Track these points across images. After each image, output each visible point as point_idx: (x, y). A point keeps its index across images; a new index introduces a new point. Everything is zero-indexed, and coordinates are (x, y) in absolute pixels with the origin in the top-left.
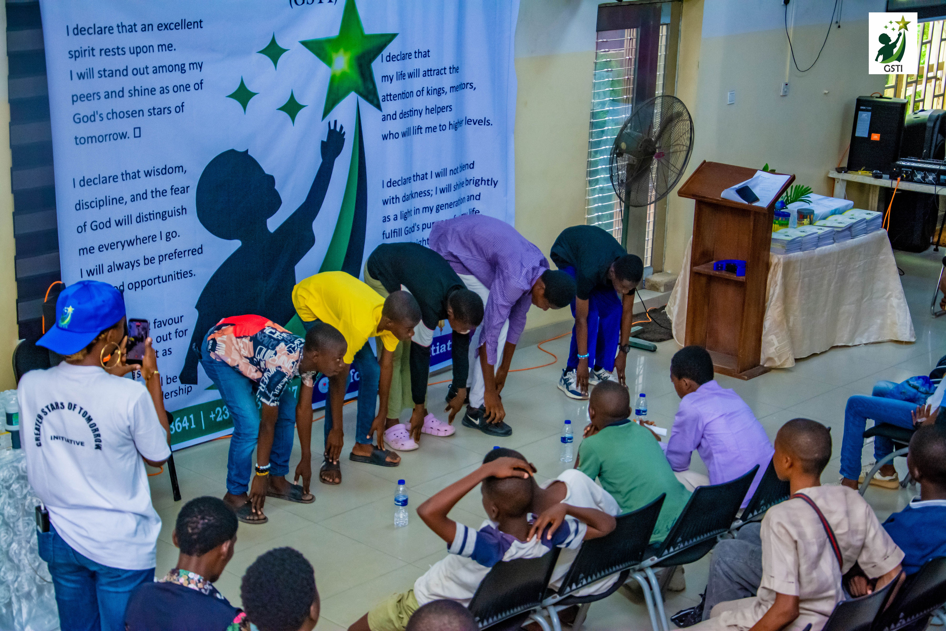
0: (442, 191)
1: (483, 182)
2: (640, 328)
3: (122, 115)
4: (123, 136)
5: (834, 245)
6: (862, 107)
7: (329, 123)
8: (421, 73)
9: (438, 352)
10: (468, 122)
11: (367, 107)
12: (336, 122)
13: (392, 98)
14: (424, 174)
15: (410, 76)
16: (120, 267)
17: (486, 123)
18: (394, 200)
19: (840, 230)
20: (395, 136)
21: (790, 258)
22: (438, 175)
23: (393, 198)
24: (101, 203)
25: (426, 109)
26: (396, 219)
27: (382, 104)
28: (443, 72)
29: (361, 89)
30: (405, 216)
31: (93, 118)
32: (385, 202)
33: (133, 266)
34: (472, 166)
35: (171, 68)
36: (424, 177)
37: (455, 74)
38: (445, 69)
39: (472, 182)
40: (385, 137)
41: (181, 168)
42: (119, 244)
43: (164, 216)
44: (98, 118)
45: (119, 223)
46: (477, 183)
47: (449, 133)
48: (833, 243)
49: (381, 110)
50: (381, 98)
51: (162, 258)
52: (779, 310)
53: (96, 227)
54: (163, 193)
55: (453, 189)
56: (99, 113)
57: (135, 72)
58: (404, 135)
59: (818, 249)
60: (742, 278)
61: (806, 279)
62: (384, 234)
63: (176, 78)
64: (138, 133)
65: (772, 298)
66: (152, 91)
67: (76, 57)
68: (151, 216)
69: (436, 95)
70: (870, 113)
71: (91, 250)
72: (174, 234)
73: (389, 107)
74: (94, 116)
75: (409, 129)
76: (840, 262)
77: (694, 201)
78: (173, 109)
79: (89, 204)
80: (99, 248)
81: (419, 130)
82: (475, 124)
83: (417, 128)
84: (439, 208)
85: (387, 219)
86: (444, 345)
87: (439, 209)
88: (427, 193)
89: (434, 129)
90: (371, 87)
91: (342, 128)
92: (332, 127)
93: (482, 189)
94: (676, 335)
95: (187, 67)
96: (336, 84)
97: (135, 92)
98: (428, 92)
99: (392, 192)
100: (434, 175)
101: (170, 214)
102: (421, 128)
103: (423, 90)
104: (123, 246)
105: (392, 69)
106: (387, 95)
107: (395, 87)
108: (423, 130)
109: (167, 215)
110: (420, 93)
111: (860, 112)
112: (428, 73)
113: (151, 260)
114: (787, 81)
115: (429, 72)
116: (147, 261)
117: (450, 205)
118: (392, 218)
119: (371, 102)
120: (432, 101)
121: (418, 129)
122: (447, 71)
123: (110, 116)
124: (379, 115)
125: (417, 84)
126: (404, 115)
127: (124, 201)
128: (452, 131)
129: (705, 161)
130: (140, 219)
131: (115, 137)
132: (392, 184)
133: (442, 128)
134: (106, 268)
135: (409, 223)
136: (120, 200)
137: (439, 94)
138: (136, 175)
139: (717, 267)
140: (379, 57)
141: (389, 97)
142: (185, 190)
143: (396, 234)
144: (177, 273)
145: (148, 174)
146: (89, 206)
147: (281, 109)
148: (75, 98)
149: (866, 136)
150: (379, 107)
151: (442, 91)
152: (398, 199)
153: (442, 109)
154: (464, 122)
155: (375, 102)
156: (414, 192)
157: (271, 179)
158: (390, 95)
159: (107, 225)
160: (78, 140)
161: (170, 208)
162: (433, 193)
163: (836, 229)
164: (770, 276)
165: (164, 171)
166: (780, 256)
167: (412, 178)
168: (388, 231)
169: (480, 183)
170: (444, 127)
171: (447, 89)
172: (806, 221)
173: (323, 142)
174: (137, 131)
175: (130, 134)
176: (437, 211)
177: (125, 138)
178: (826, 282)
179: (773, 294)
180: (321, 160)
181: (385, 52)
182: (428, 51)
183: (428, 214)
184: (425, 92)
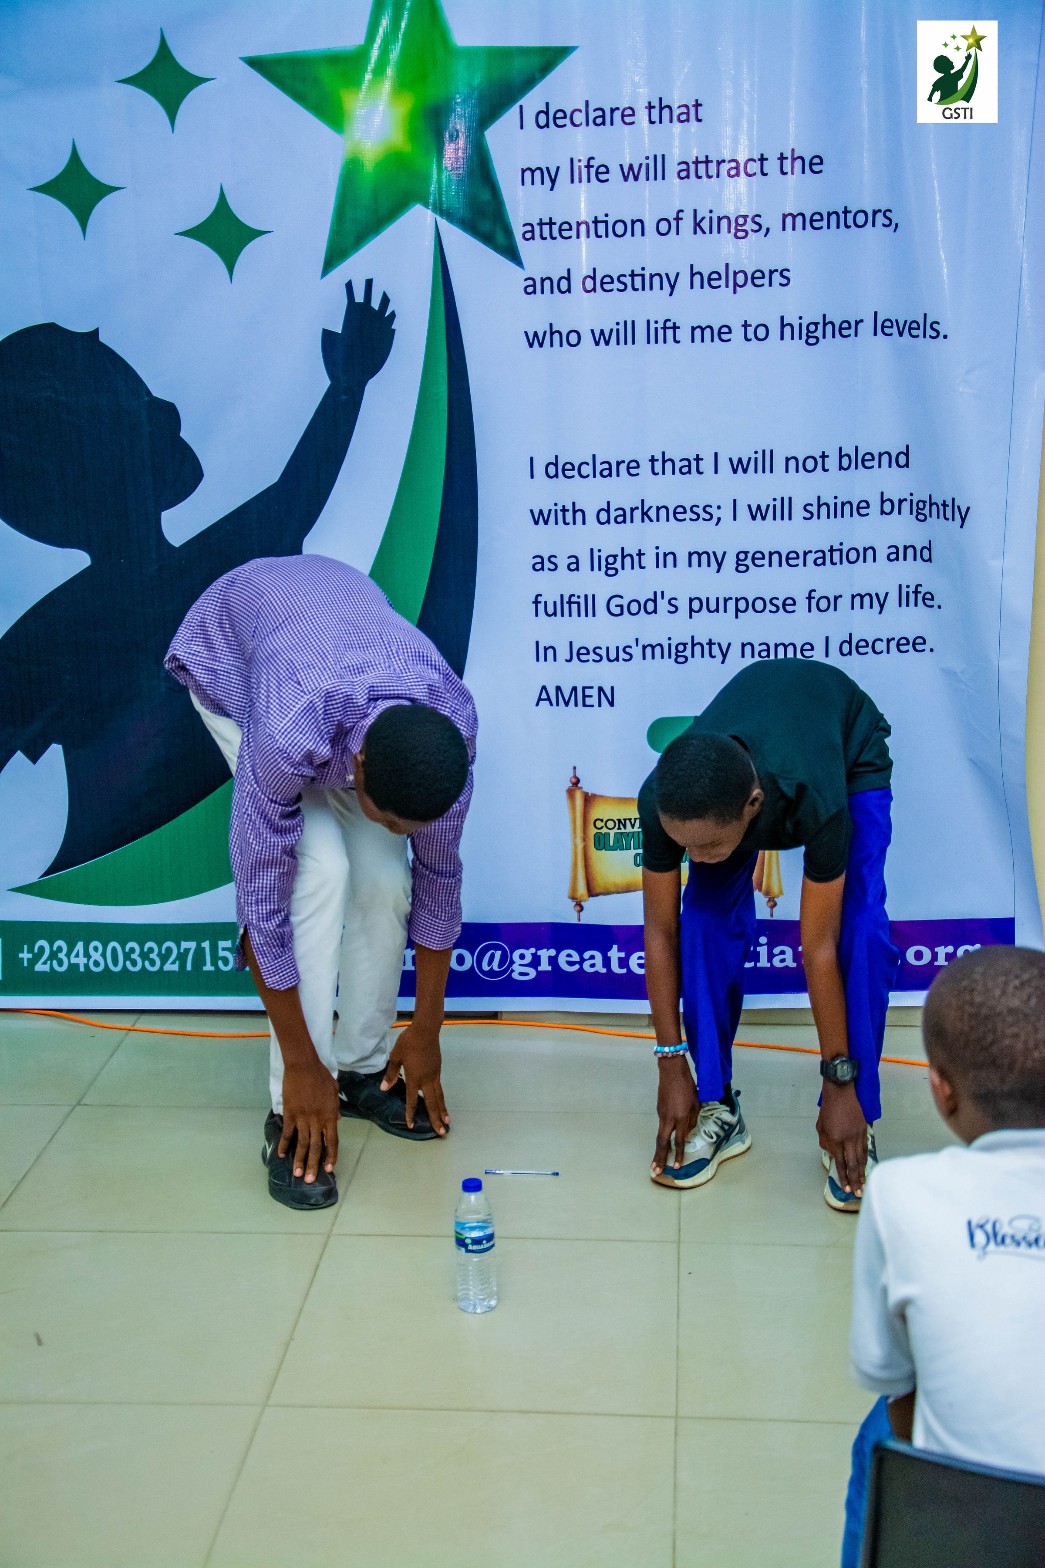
0: (758, 513)
1: (935, 509)
7: (349, 286)
8: (672, 169)
9: (767, 964)
11: (465, 247)
12: (369, 283)
13: (556, 233)
14: (692, 457)
15: (629, 173)
17: (930, 332)
18: (570, 516)
20: (569, 339)
22: (739, 466)
23: (564, 510)
25: (692, 275)
26: (575, 567)
27: (522, 246)
28: (753, 166)
30: (612, 564)
32: (540, 518)
36: (690, 466)
37: (800, 179)
38: (762, 159)
39: (906, 506)
40: (534, 340)
46: (921, 513)
47: (788, 350)
49: (519, 263)
50: (518, 231)
55: (803, 514)
58: (603, 339)
62: (536, 602)
69: (728, 236)
73: (548, 257)
75: (626, 324)
81: (670, 333)
82: (901, 334)
83: (660, 325)
84: (748, 560)
85: (547, 565)
87: (749, 562)
88: (703, 513)
89: (722, 333)
90: (487, 196)
91: (385, 300)
92: (359, 298)
93: (935, 529)
98: (697, 225)
99: (561, 492)
100: (724, 464)
102: (675, 328)
103: (678, 219)
105: (558, 148)
106: (541, 224)
107: (567, 202)
108: (684, 334)
110: (669, 225)
112: (697, 168)
115: (702, 167)
117: (790, 559)
118: (562, 562)
119: (487, 239)
120: (714, 251)
121: (665, 328)
122: (772, 166)
124: (515, 276)
125: (657, 198)
126: (600, 283)
128: (796, 344)
132: (560, 469)
133: (755, 332)
135: (626, 585)
137: (742, 233)
140: (512, 114)
141: (549, 228)
143: (574, 607)
147: (189, 233)
150: (512, 254)
151: (750, 226)
152: (579, 515)
153: (756, 278)
155: (501, 238)
156: (649, 502)
157: (170, 412)
162: (726, 513)
167: (645, 464)
168: (550, 597)
169: (927, 511)
170: (761, 332)
171: (771, 220)
173: (329, 334)
176: (742, 567)
180: (325, 383)
181: (532, 101)
182: (697, 105)
183: (707, 573)
184: (687, 223)
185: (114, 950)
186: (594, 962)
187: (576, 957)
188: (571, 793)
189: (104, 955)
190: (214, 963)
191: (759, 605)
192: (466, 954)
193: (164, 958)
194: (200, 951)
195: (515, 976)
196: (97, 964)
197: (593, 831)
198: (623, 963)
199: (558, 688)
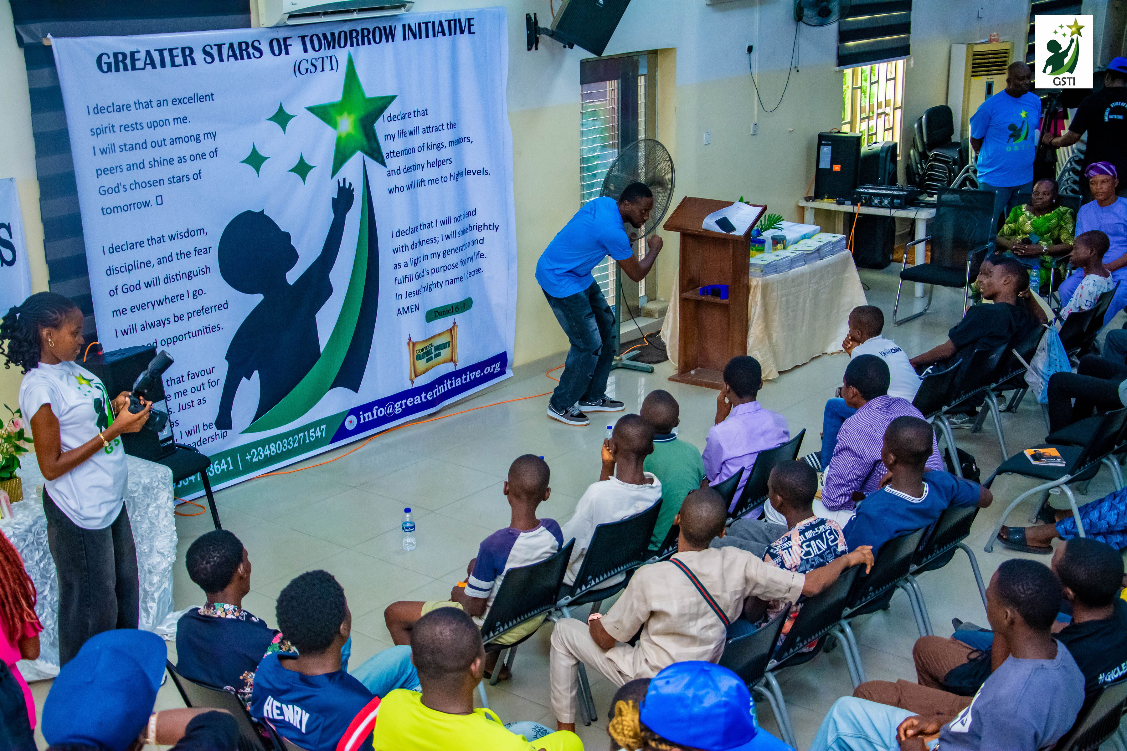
0: (448, 237)
1: (486, 227)
2: (639, 352)
3: (144, 185)
4: (147, 204)
5: (806, 266)
6: (823, 142)
7: (338, 181)
8: (421, 131)
9: (454, 386)
10: (468, 173)
11: (372, 165)
12: (344, 179)
13: (395, 155)
14: (430, 222)
15: (411, 133)
16: (152, 325)
17: (485, 173)
18: (404, 248)
19: (809, 252)
20: (401, 189)
21: (767, 280)
22: (443, 223)
23: (402, 247)
24: (130, 268)
25: (428, 163)
26: (406, 265)
27: (386, 160)
28: (441, 128)
29: (367, 149)
30: (415, 262)
31: (117, 190)
32: (395, 251)
33: (164, 324)
34: (474, 213)
35: (187, 139)
36: (430, 225)
37: (452, 131)
38: (443, 125)
39: (475, 227)
40: (391, 191)
41: (202, 231)
42: (150, 304)
43: (189, 276)
44: (121, 189)
45: (148, 285)
46: (479, 229)
47: (451, 184)
48: (805, 264)
49: (386, 167)
50: (385, 156)
51: (191, 315)
52: (760, 327)
53: (127, 289)
54: (188, 255)
55: (457, 235)
56: (122, 185)
57: (154, 144)
58: (409, 188)
59: (792, 271)
60: (725, 301)
61: (784, 299)
62: (396, 280)
63: (192, 148)
64: (160, 200)
65: (753, 318)
66: (171, 161)
67: (97, 134)
68: (177, 277)
69: (436, 150)
70: (830, 147)
71: (124, 311)
72: (200, 292)
73: (393, 163)
74: (118, 187)
75: (413, 182)
76: (812, 282)
77: (679, 233)
78: (191, 177)
79: (119, 269)
80: (131, 309)
81: (423, 183)
82: (474, 174)
84: (446, 253)
85: (398, 267)
86: (459, 379)
88: (434, 240)
89: (436, 181)
90: (375, 146)
91: (350, 185)
92: (342, 185)
93: (485, 234)
94: (671, 356)
95: (202, 137)
96: (342, 143)
97: (155, 163)
98: (428, 147)
99: (401, 241)
100: (439, 223)
101: (195, 274)
102: (424, 181)
103: (423, 146)
104: (153, 306)
105: (394, 127)
106: (390, 153)
107: (397, 145)
108: (426, 183)
109: (192, 275)
110: (421, 148)
111: (822, 147)
112: (427, 130)
113: (181, 318)
114: (756, 122)
116: (176, 319)
117: (456, 250)
118: (402, 265)
119: (376, 160)
120: (433, 155)
121: (421, 182)
122: (445, 127)
123: (133, 187)
124: (384, 171)
125: (418, 140)
126: (407, 170)
127: (152, 264)
128: (454, 182)
129: (686, 197)
130: (168, 280)
131: (139, 205)
132: (400, 233)
133: (444, 179)
134: (139, 328)
135: (419, 269)
136: (147, 264)
137: (439, 149)
138: (161, 240)
139: (703, 292)
140: (381, 118)
141: (393, 154)
142: (207, 251)
143: (407, 279)
144: (206, 328)
145: (172, 238)
146: (119, 271)
147: (292, 171)
148: (99, 172)
149: (828, 167)
150: (383, 163)
151: (441, 146)
152: (407, 248)
153: (443, 162)
154: (464, 173)
155: (380, 159)
156: (421, 240)
157: (287, 236)
158: (394, 152)
159: (137, 287)
160: (105, 211)
161: (194, 268)
162: (440, 239)
163: (806, 252)
164: (750, 297)
165: (186, 235)
166: (758, 279)
167: (419, 227)
168: (400, 277)
169: (482, 228)
170: (445, 179)
171: (446, 144)
172: (779, 246)
173: (333, 199)
174: (159, 199)
175: (153, 202)
176: (444, 256)
177: (148, 206)
178: (801, 300)
179: (755, 313)
180: (333, 216)
181: (386, 113)
182: (426, 110)
183: (436, 259)
184: (426, 147)
185: (279, 444)
186: (417, 400)
187: (412, 400)
188: (409, 344)
189: (276, 448)
190: (309, 439)
191: (449, 267)
192: (382, 409)
193: (294, 442)
194: (305, 435)
195: (396, 413)
196: (273, 452)
197: (416, 354)
198: (426, 397)
199: (403, 308)
